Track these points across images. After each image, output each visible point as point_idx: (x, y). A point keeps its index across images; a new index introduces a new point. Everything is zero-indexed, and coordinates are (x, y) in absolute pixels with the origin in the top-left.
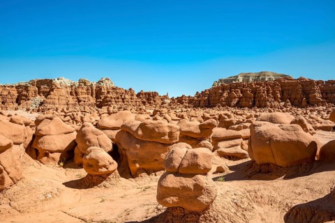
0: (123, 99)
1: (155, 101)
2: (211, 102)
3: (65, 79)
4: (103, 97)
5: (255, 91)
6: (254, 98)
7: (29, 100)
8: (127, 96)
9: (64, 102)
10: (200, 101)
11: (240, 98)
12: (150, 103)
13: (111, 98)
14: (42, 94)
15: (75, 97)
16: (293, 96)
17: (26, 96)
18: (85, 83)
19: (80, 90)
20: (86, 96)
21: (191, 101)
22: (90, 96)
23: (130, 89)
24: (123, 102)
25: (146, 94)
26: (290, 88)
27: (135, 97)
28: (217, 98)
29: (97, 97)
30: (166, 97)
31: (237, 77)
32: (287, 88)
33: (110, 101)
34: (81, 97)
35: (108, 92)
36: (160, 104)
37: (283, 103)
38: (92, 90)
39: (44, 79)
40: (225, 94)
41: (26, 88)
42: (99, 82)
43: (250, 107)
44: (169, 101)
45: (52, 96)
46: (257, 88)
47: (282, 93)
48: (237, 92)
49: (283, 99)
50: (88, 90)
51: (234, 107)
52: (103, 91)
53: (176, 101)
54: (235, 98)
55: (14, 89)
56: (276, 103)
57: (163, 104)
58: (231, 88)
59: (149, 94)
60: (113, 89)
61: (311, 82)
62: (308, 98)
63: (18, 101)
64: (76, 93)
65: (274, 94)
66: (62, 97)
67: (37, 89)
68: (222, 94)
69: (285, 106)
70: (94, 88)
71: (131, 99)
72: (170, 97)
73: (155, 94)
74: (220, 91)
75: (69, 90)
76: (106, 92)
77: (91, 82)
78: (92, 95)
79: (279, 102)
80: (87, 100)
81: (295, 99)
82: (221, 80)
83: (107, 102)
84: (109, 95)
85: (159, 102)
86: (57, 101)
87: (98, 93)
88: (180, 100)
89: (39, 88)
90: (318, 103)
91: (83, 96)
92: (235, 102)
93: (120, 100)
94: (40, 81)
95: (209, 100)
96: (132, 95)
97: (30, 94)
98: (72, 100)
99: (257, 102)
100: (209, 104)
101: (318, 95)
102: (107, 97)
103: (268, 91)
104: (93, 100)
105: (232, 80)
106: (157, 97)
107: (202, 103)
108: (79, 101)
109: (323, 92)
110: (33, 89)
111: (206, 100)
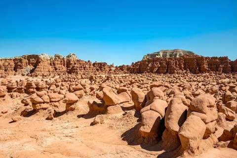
0: (84, 68)
1: (105, 69)
2: (141, 70)
3: (46, 55)
4: (71, 66)
5: (168, 64)
6: (167, 67)
7: (22, 68)
8: (87, 66)
9: (47, 70)
10: (134, 69)
11: (159, 68)
12: (101, 70)
13: (77, 67)
14: (31, 65)
15: (53, 66)
16: (191, 67)
17: (21, 66)
18: (59, 57)
19: (56, 62)
20: (60, 66)
21: (128, 68)
22: (63, 66)
23: (89, 61)
24: (85, 70)
25: (98, 64)
26: (190, 61)
27: (92, 66)
28: (145, 67)
29: (68, 67)
30: (112, 66)
31: (159, 52)
32: (188, 61)
33: (76, 69)
34: (57, 66)
35: (75, 64)
36: (108, 70)
37: (185, 71)
38: (64, 62)
39: (32, 54)
40: (150, 65)
41: (20, 61)
42: (68, 57)
43: (165, 73)
44: (114, 69)
45: (40, 66)
46: (169, 61)
47: (185, 64)
48: (157, 64)
49: (185, 68)
50: (61, 62)
51: (155, 73)
52: (71, 62)
53: (119, 68)
54: (156, 67)
55: (12, 61)
56: (180, 71)
57: (110, 70)
58: (153, 61)
59: (101, 64)
60: (78, 61)
61: (202, 58)
62: (200, 68)
63: (15, 69)
64: (54, 64)
65: (180, 65)
66: (45, 67)
67: (27, 61)
68: (148, 65)
69: (186, 73)
70: (66, 61)
71: (90, 67)
72: (115, 66)
73: (105, 64)
74: (147, 63)
75: (49, 62)
76: (73, 63)
77: (63, 56)
78: (64, 65)
79: (183, 70)
80: (61, 69)
81: (192, 68)
82: (148, 55)
83: (75, 70)
84: (75, 65)
85: (108, 69)
86: (43, 69)
87: (68, 64)
88: (121, 68)
89: (29, 60)
90: (205, 71)
91: (58, 66)
92: (155, 70)
93: (83, 68)
94: (29, 56)
95: (140, 68)
96: (90, 65)
97: (23, 64)
98: (51, 68)
99: (169, 70)
100: (140, 71)
101: (206, 66)
102: (74, 67)
103: (176, 63)
104: (65, 69)
105: (156, 55)
106: (106, 66)
107: (135, 70)
108: (56, 69)
109: (209, 64)
110: (25, 61)
111: (138, 69)
